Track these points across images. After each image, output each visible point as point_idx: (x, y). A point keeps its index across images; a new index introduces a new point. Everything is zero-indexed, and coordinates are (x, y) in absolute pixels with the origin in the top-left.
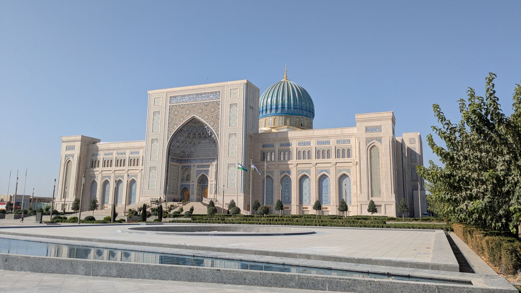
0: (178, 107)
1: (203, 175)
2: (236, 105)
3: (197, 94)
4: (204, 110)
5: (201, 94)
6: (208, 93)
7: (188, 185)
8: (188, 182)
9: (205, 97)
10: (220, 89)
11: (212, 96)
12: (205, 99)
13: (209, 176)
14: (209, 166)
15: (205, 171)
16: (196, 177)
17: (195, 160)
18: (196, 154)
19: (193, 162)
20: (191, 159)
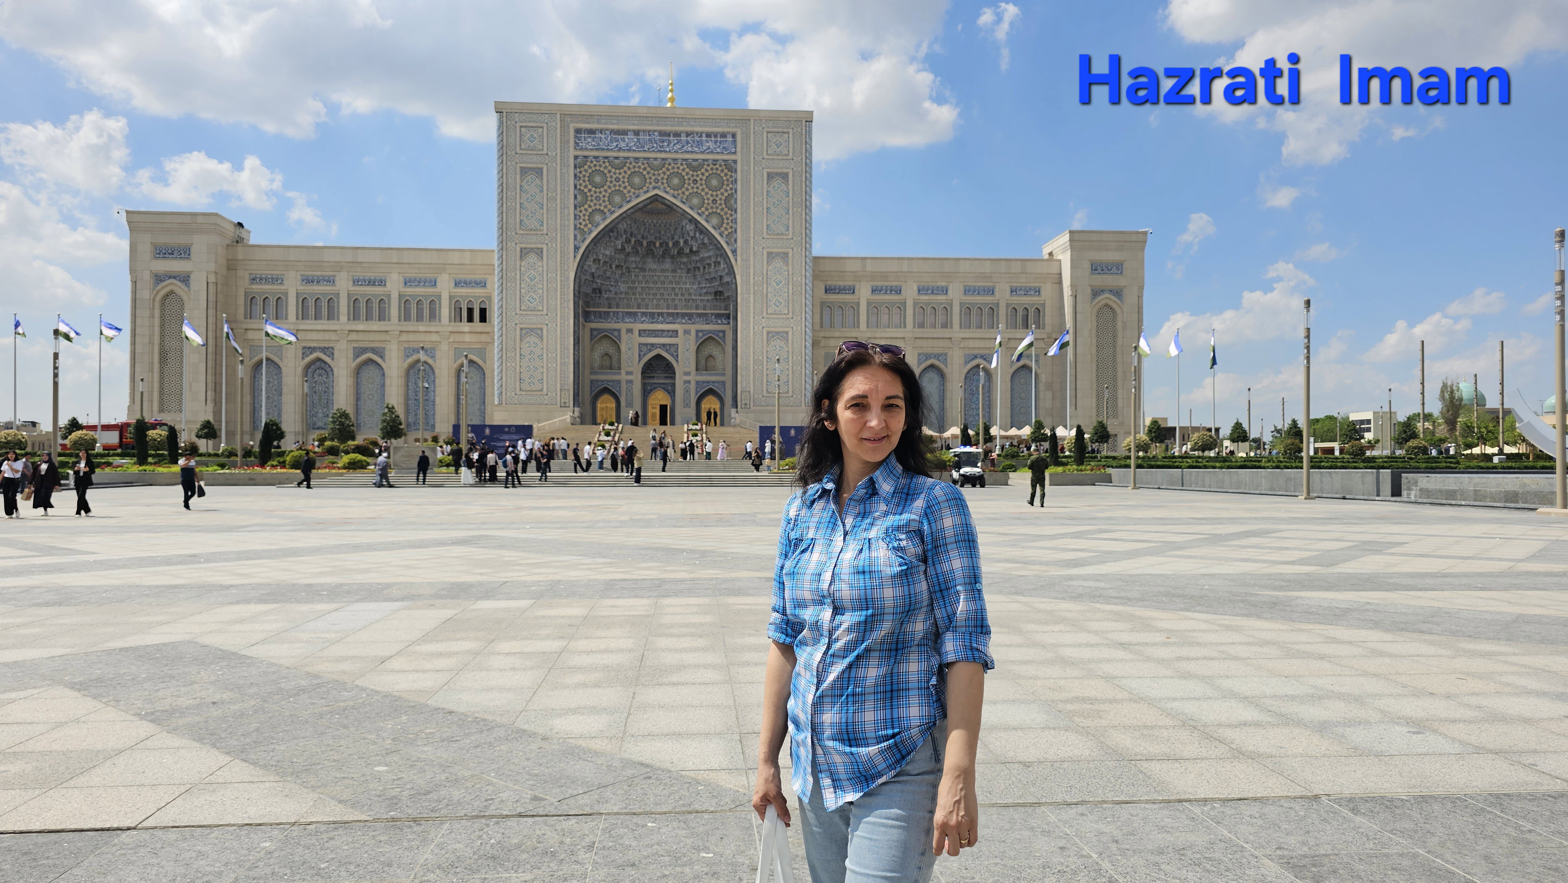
0: (604, 162)
1: (658, 357)
2: (783, 178)
3: (661, 133)
4: (689, 179)
5: (677, 135)
6: (697, 133)
7: (613, 381)
8: (616, 374)
9: (688, 143)
10: (736, 127)
11: (711, 144)
12: (690, 149)
13: (677, 361)
14: (675, 333)
15: (664, 345)
16: (639, 361)
17: (632, 316)
18: (632, 300)
19: (627, 321)
20: (618, 312)
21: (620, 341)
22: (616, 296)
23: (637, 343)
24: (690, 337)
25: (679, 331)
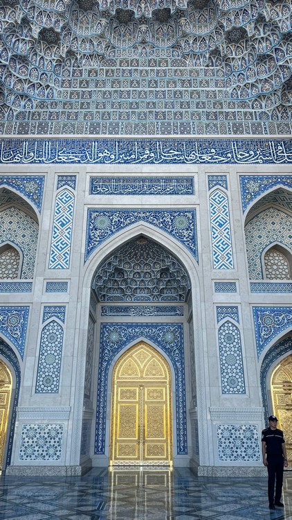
13: (195, 252)
15: (155, 215)
16: (88, 252)
17: (76, 150)
18: (81, 117)
19: (63, 158)
20: (42, 140)
21: (39, 204)
22: (40, 110)
23: (86, 209)
24: (229, 193)
25: (196, 180)
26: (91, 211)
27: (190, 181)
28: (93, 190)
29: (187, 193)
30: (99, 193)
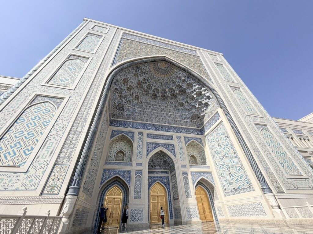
1: (161, 153)
2: (221, 65)
7: (124, 171)
8: (127, 165)
10: (195, 50)
13: (175, 156)
14: (171, 138)
15: (165, 145)
16: (147, 154)
17: (143, 126)
18: (143, 117)
19: (139, 128)
20: (133, 122)
21: (133, 140)
22: (132, 114)
23: (146, 142)
24: (181, 140)
25: (173, 136)
26: (147, 143)
27: (172, 136)
28: (148, 137)
29: (172, 140)
30: (149, 138)
